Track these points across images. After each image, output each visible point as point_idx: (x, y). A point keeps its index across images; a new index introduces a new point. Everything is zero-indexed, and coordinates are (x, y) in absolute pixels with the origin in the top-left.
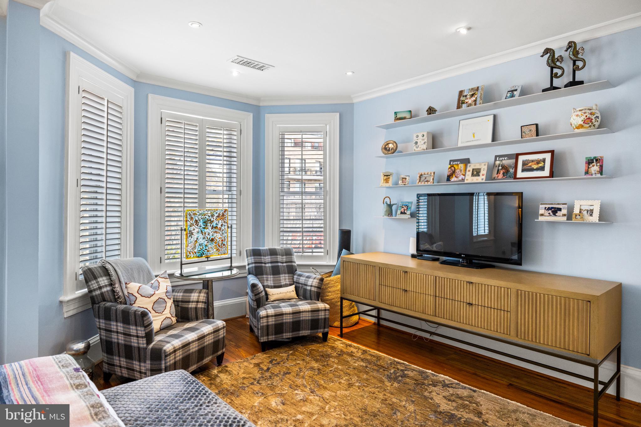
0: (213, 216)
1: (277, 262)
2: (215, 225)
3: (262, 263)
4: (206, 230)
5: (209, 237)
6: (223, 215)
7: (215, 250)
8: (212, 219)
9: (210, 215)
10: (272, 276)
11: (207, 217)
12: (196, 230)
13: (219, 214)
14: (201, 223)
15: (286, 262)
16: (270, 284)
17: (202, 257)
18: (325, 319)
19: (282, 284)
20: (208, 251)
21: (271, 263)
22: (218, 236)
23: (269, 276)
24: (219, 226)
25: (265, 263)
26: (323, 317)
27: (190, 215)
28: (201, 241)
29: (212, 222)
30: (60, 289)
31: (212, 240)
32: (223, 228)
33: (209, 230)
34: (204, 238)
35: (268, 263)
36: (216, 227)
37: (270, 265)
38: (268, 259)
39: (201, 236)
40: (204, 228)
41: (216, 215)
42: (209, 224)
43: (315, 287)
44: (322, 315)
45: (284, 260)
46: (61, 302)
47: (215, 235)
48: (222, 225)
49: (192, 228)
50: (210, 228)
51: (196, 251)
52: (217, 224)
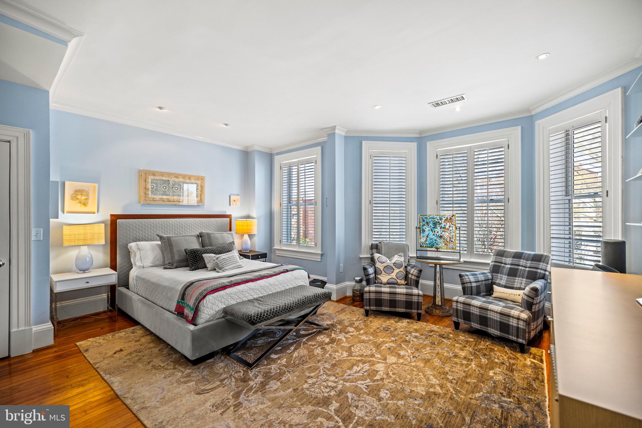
0: (441, 219)
1: (519, 265)
2: (443, 226)
3: (502, 263)
4: (435, 230)
5: (438, 234)
6: (451, 219)
7: (443, 244)
8: (441, 222)
9: (438, 219)
10: (506, 277)
11: (436, 220)
12: (427, 229)
13: (447, 218)
14: (431, 225)
15: (529, 267)
16: (502, 283)
17: (432, 247)
19: (515, 286)
20: (437, 244)
21: (511, 264)
22: (446, 235)
23: (504, 276)
24: (447, 227)
25: (506, 264)
27: (422, 218)
28: (431, 236)
29: (440, 224)
30: (360, 252)
31: (441, 237)
32: (451, 228)
33: (438, 229)
34: (434, 235)
35: (508, 264)
36: (444, 228)
37: (509, 266)
38: (509, 260)
39: (431, 233)
40: (434, 228)
41: (444, 219)
42: (438, 225)
45: (528, 265)
46: (361, 258)
47: (443, 233)
48: (450, 227)
49: (424, 227)
50: (439, 228)
51: (427, 243)
52: (445, 225)
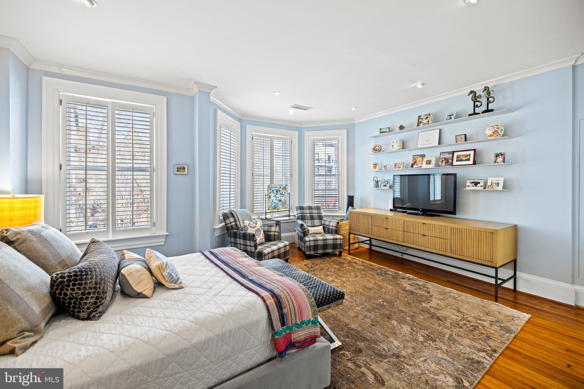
0: (280, 188)
1: (313, 213)
2: (281, 193)
3: (304, 213)
4: (277, 195)
5: (278, 199)
6: (285, 187)
7: (281, 206)
8: (280, 190)
9: (279, 187)
10: (310, 221)
11: (278, 189)
12: (272, 195)
13: (284, 187)
14: (275, 192)
15: (317, 213)
16: (309, 225)
17: (275, 209)
18: (340, 244)
19: (316, 225)
20: (278, 206)
21: (309, 213)
22: (283, 199)
23: (309, 221)
24: (283, 193)
25: (306, 214)
26: (339, 243)
27: (270, 187)
28: (275, 201)
29: (280, 191)
30: (213, 223)
31: (280, 201)
32: (285, 194)
33: (279, 195)
34: (276, 199)
35: (308, 214)
36: (282, 194)
37: (309, 215)
38: (307, 211)
39: (275, 198)
40: (276, 194)
41: (282, 187)
42: (279, 192)
43: (334, 227)
44: (339, 242)
45: (316, 212)
46: (214, 229)
47: (282, 198)
48: (285, 193)
49: (271, 194)
50: (279, 194)
51: (272, 206)
52: (282, 192)
